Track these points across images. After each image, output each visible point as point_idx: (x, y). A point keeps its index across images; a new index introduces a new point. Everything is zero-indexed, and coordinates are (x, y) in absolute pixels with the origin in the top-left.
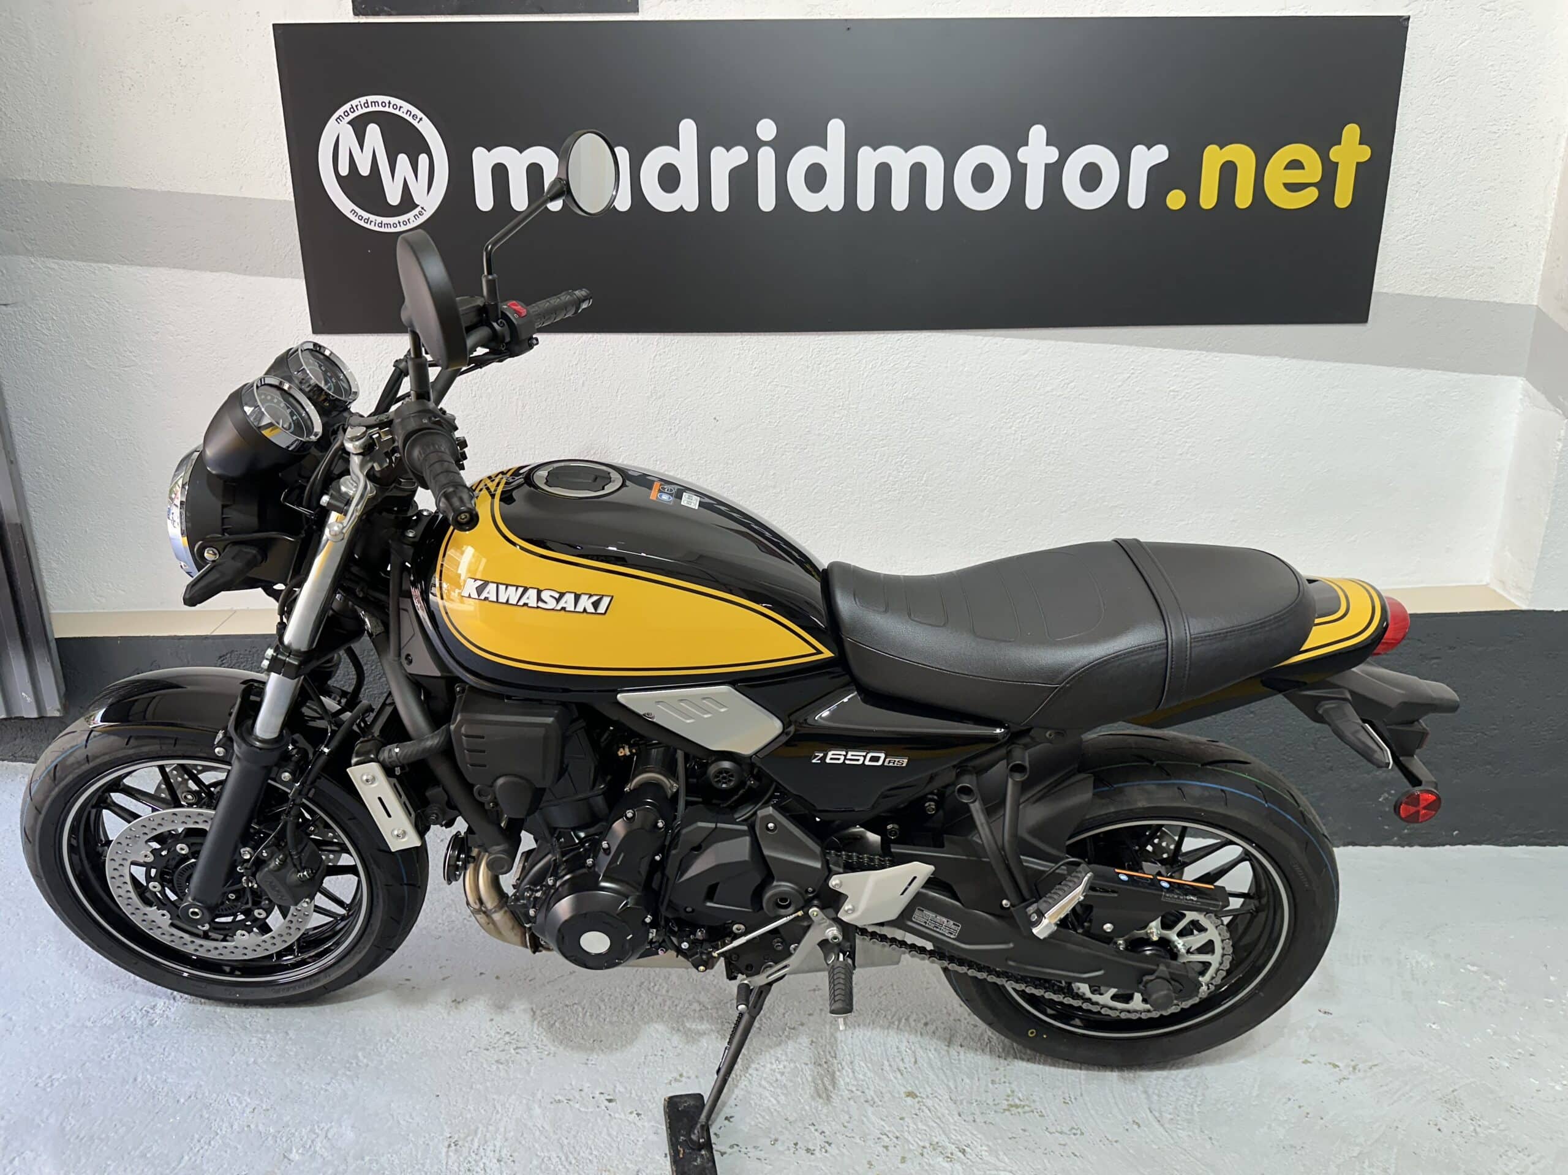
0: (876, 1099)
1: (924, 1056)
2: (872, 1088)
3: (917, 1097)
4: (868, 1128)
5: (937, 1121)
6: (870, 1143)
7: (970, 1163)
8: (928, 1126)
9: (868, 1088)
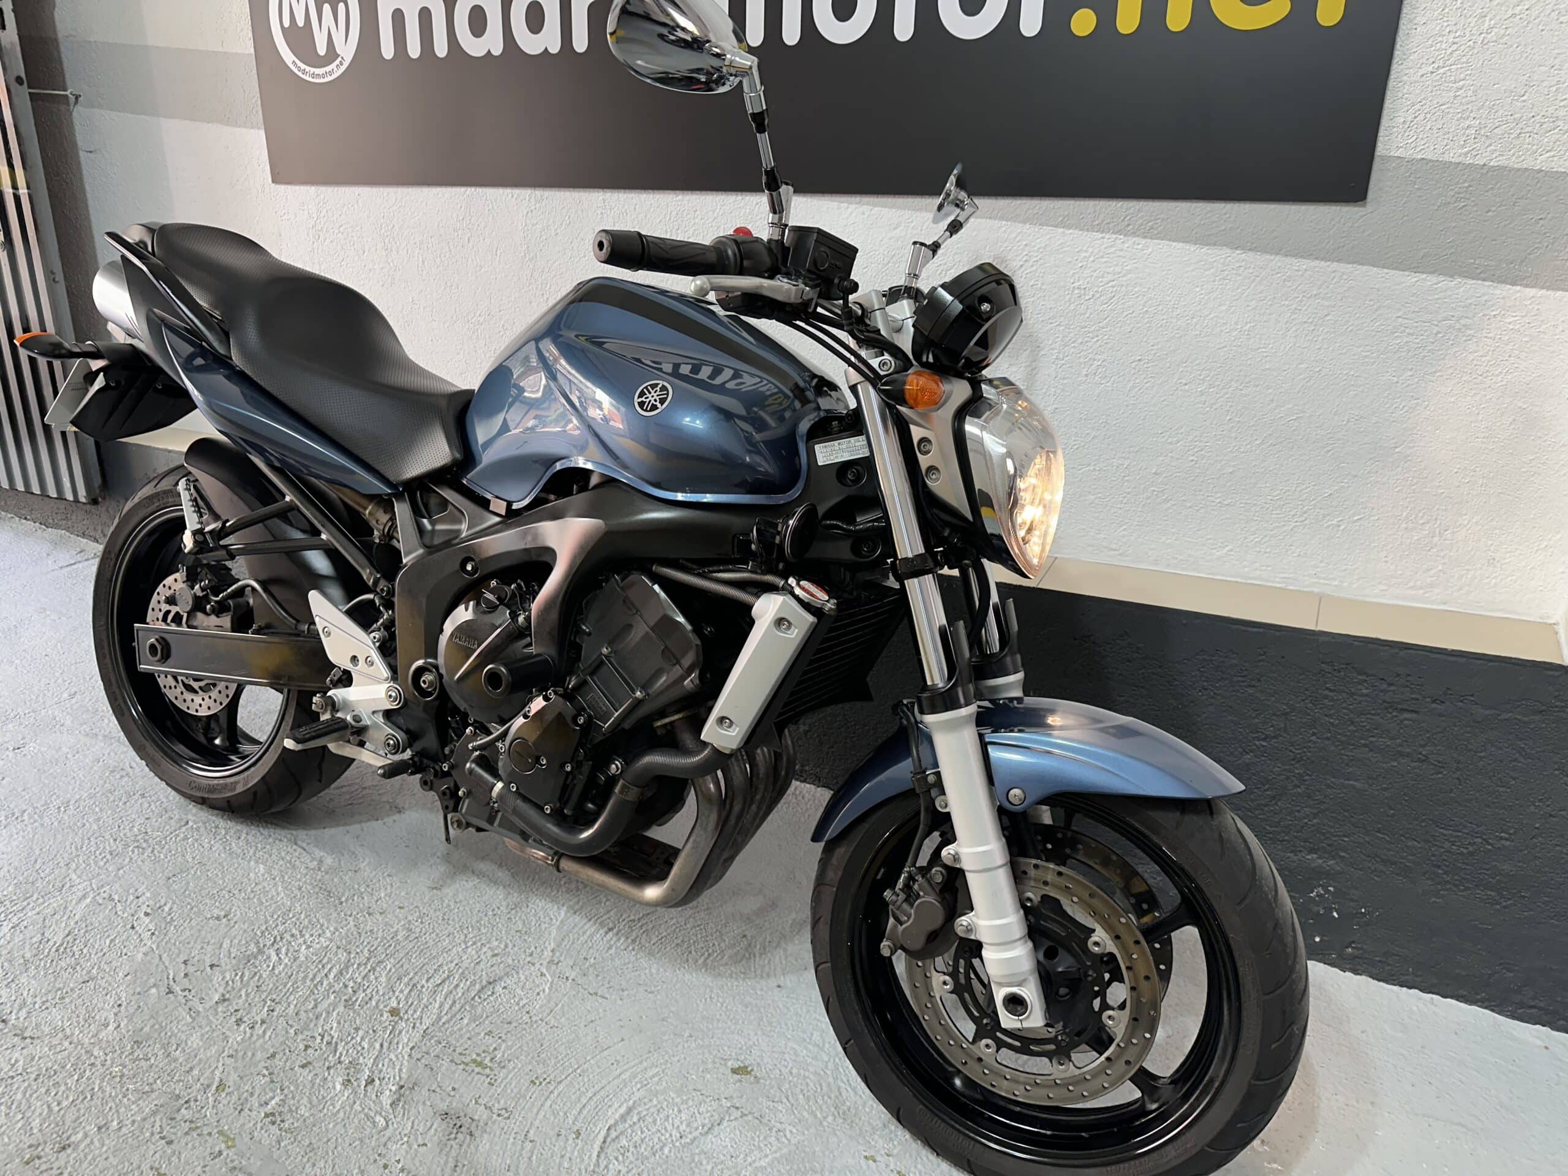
0: (358, 1004)
1: (455, 982)
2: (369, 991)
3: (398, 1014)
4: (316, 1025)
5: (386, 1045)
6: (300, 1037)
7: (362, 1096)
8: (371, 1045)
9: (364, 991)
